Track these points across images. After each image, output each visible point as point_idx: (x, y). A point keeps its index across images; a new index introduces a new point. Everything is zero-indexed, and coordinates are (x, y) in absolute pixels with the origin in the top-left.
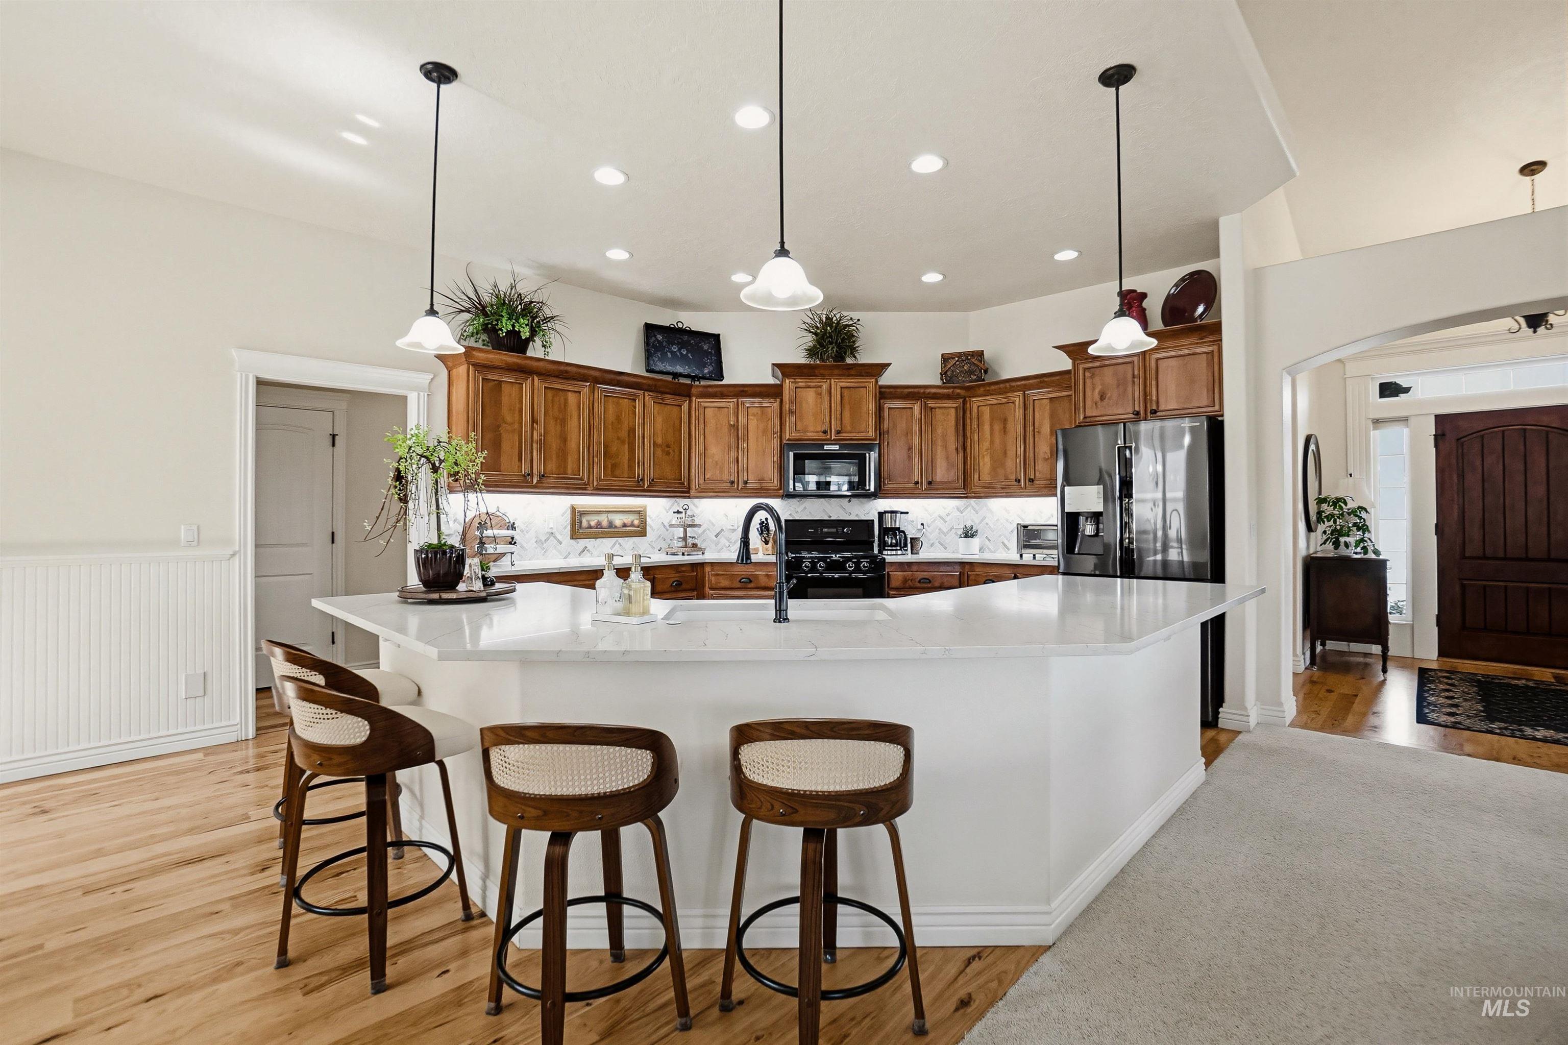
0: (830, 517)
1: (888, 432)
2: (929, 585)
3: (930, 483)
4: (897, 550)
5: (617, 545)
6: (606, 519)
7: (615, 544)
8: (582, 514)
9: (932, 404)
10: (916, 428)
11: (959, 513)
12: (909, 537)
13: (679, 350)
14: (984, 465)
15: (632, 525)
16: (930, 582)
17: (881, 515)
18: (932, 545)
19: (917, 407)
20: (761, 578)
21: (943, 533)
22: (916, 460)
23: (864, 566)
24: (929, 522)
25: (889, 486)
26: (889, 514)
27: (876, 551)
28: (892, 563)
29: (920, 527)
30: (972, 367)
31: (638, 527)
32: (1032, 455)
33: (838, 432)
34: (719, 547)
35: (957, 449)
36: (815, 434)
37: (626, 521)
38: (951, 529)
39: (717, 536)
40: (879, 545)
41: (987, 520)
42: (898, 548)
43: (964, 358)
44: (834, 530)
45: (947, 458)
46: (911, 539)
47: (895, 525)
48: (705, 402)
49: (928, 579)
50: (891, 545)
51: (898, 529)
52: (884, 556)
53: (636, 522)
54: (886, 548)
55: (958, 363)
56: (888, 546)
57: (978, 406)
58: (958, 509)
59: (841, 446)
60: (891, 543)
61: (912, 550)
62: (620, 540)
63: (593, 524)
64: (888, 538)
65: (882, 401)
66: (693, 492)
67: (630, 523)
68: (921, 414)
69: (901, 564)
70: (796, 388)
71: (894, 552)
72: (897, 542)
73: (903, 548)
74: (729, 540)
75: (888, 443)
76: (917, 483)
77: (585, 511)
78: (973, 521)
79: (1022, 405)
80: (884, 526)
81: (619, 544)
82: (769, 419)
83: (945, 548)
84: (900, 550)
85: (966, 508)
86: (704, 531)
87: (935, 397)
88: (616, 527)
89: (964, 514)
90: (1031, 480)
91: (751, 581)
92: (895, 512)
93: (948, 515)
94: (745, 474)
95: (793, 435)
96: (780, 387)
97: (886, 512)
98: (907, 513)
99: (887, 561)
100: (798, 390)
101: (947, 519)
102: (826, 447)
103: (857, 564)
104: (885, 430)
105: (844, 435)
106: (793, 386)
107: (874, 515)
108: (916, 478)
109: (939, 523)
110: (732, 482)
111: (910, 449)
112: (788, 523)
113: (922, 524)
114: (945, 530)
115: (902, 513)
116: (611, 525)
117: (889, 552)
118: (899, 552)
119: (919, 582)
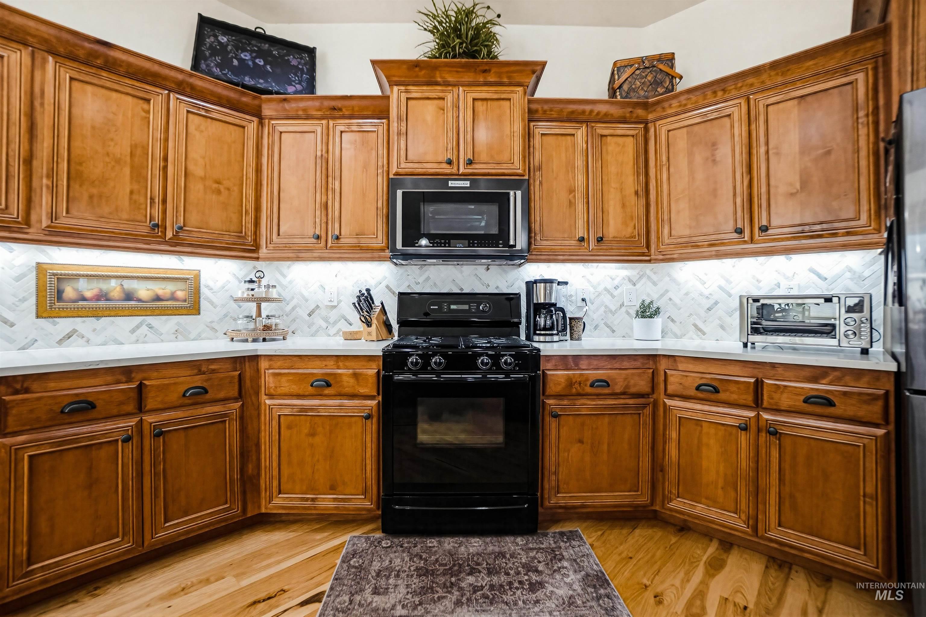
0: (462, 289)
1: (540, 168)
2: (606, 391)
3: (600, 240)
4: (552, 335)
5: (144, 329)
6: (118, 289)
7: (138, 327)
8: (61, 279)
9: (601, 129)
10: (579, 162)
11: (630, 286)
12: (568, 315)
13: (253, 59)
14: (678, 212)
15: (173, 298)
16: (608, 385)
17: (530, 285)
18: (596, 327)
19: (581, 133)
20: (345, 379)
21: (611, 311)
22: (580, 207)
23: (506, 362)
24: (593, 297)
25: (542, 244)
26: (542, 284)
27: (523, 337)
28: (549, 358)
29: (580, 303)
30: (659, 76)
31: (185, 301)
32: (764, 189)
33: (470, 162)
34: (314, 328)
35: (637, 193)
36: (435, 166)
37: (160, 292)
38: (622, 305)
39: (310, 315)
40: (528, 328)
41: (670, 295)
42: (555, 332)
43: (647, 64)
44: (466, 307)
45: (624, 206)
46: (571, 319)
47: (550, 299)
48: (282, 125)
49: (605, 381)
50: (545, 329)
51: (554, 305)
52: (535, 345)
53: (180, 294)
54: (538, 332)
55: (638, 72)
56: (540, 330)
57: (669, 131)
58: (630, 280)
59: (472, 182)
60: (545, 325)
61: (571, 334)
62: (150, 320)
63: (88, 294)
64: (539, 317)
65: (532, 124)
66: (263, 252)
67: (168, 295)
68: (587, 143)
69: (564, 358)
70: (408, 99)
71: (548, 338)
72: (553, 323)
73: (560, 332)
74: (326, 320)
75: (541, 183)
76: (582, 239)
77: (68, 275)
78: (648, 295)
79: (745, 117)
80: (535, 301)
81: (150, 327)
82: (372, 149)
83: (613, 331)
84: (558, 334)
85: (641, 278)
86: (293, 309)
87: (606, 119)
88: (139, 300)
89: (638, 286)
90: (764, 229)
91: (328, 385)
92: (551, 281)
93: (616, 288)
94: (337, 225)
95: (402, 166)
96: (386, 98)
97: (536, 282)
98: (566, 283)
99: (542, 354)
100: (411, 103)
101: (616, 293)
102: (451, 184)
103: (496, 358)
104: (537, 164)
105: (478, 168)
106: (404, 96)
107: (519, 288)
108: (581, 232)
109: (606, 299)
110: (318, 237)
111: (572, 191)
112: (403, 296)
113: (583, 300)
114: (613, 308)
115: (559, 283)
116: (129, 296)
117: (542, 338)
118: (556, 338)
119: (592, 386)
